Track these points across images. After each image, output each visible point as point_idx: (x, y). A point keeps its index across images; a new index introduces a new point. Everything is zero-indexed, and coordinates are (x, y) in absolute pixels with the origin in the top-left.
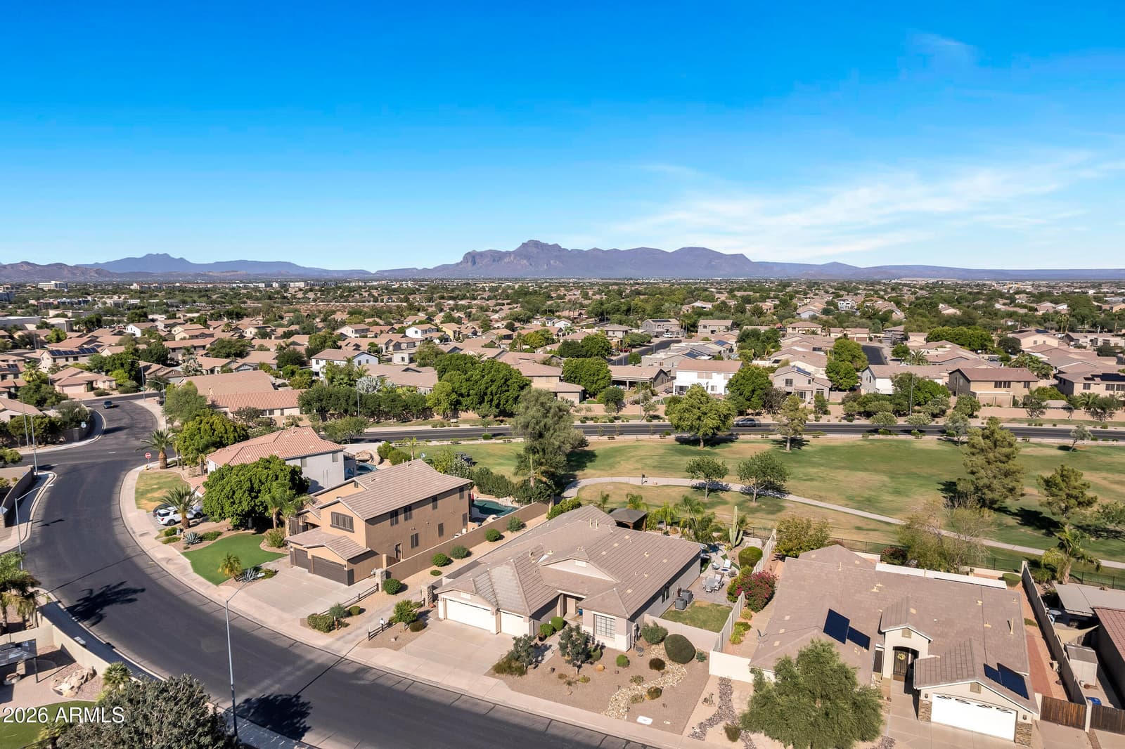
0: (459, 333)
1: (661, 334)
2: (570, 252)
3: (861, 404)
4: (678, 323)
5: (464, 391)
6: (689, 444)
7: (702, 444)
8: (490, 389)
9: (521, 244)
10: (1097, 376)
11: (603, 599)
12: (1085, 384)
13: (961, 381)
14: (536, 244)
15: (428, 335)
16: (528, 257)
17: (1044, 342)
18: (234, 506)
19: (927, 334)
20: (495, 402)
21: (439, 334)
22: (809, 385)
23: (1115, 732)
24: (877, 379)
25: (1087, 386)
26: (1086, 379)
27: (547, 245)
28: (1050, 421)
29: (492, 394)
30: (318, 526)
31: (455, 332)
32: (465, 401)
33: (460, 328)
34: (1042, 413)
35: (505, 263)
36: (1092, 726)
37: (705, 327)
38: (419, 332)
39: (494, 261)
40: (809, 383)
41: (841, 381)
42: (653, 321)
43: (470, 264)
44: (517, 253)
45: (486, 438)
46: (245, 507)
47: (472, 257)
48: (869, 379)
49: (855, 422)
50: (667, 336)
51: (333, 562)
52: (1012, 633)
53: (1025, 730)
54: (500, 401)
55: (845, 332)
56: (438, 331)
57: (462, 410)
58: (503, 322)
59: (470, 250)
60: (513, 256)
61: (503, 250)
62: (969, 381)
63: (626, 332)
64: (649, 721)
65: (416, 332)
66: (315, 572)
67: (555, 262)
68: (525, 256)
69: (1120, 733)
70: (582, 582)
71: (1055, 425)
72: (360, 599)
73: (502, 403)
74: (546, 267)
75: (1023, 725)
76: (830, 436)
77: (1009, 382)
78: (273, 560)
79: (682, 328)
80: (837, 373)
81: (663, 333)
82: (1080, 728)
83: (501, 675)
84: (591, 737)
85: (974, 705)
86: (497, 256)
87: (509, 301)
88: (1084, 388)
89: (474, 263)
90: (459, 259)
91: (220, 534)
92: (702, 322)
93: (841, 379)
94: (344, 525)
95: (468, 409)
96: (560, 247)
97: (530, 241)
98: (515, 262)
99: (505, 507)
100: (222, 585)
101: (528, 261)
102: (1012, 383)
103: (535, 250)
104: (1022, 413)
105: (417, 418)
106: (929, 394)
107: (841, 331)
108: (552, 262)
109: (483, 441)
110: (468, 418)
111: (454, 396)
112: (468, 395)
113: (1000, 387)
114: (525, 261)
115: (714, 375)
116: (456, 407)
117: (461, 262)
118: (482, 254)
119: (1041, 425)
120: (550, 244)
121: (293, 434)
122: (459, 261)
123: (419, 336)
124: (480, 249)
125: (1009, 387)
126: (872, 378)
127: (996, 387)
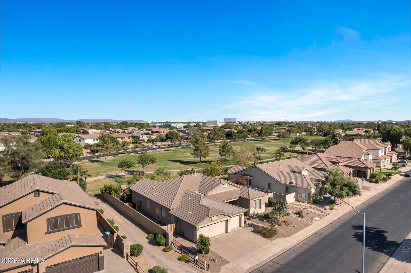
12: (142, 136)
24: (85, 140)
94: (67, 225)
125: (125, 139)
126: (81, 140)
127: (122, 139)
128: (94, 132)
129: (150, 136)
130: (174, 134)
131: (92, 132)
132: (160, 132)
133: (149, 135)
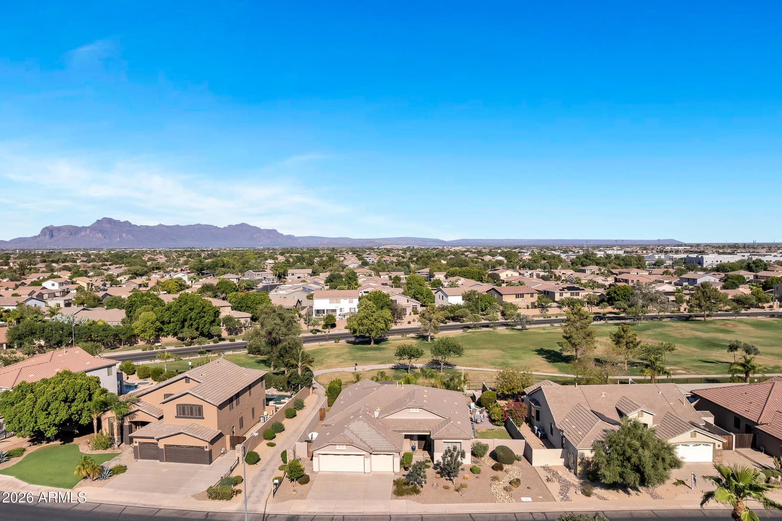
0: (92, 285)
1: (261, 281)
2: (139, 227)
3: (451, 311)
4: (272, 272)
5: (166, 319)
6: (363, 344)
7: (372, 342)
8: (189, 316)
9: (96, 221)
10: (565, 288)
11: (448, 430)
12: (560, 293)
13: (496, 295)
14: (109, 221)
15: (65, 287)
16: (102, 231)
17: (512, 275)
18: (50, 417)
19: (445, 273)
20: (195, 326)
21: (76, 286)
22: (408, 303)
23: (744, 448)
24: (449, 297)
25: (561, 295)
26: (560, 290)
27: (119, 222)
28: (553, 315)
29: (191, 319)
30: (150, 422)
31: (88, 284)
32: (166, 328)
33: (91, 281)
34: (547, 310)
35: (81, 236)
36: (736, 447)
37: (293, 274)
38: (57, 285)
39: (71, 234)
40: (408, 302)
41: (424, 300)
42: (254, 271)
43: (47, 237)
44: (92, 228)
45: (201, 353)
46: (63, 415)
47: (50, 231)
48: (441, 297)
49: (448, 324)
50: (265, 282)
51: (190, 447)
52: (684, 405)
53: (720, 454)
54: (199, 325)
55: (390, 275)
56: (72, 283)
57: (163, 336)
58: (125, 276)
59: (48, 225)
60: (88, 230)
61: (80, 225)
62: (501, 295)
63: (239, 279)
64: (529, 499)
65: (53, 285)
66: (169, 459)
67: (127, 236)
68: (100, 231)
69: (746, 448)
70: (420, 424)
71: (557, 317)
72: (232, 471)
73: (200, 327)
74: (118, 239)
75: (718, 450)
76: (445, 332)
77: (523, 294)
78: (111, 459)
79: (276, 276)
80: (422, 295)
81: (262, 280)
82: (730, 449)
83: (403, 497)
84: (506, 516)
85: (691, 446)
86: (73, 231)
87: (110, 263)
88: (560, 296)
89: (52, 236)
90: (37, 233)
91: (24, 450)
92: (290, 271)
93: (424, 298)
94: (192, 414)
95: (168, 334)
96: (130, 224)
97: (104, 218)
98: (91, 235)
99: (272, 395)
100: (77, 487)
101: (102, 235)
102: (524, 295)
103: (108, 225)
104: (537, 311)
105: (124, 345)
106: (487, 303)
107: (388, 274)
108: (124, 235)
109: (199, 356)
110: (169, 342)
111: (158, 324)
112: (169, 323)
113: (519, 298)
114: (100, 235)
115: (342, 300)
116: (159, 332)
117: (39, 236)
118: (59, 229)
119: (550, 317)
120: (122, 221)
121: (65, 354)
122: (37, 234)
123: (57, 287)
124: (57, 224)
125: (523, 297)
126: (444, 296)
127: (516, 298)
128: (510, 275)
129: (579, 293)
130: (622, 292)
131: (507, 275)
132: (630, 281)
133: (576, 291)
